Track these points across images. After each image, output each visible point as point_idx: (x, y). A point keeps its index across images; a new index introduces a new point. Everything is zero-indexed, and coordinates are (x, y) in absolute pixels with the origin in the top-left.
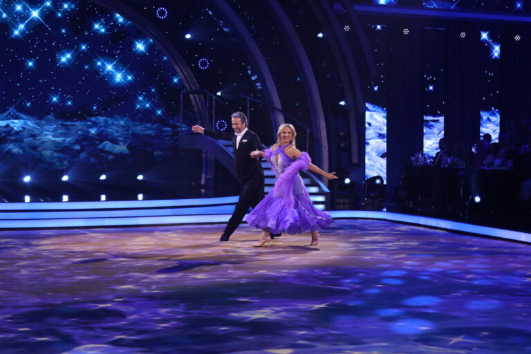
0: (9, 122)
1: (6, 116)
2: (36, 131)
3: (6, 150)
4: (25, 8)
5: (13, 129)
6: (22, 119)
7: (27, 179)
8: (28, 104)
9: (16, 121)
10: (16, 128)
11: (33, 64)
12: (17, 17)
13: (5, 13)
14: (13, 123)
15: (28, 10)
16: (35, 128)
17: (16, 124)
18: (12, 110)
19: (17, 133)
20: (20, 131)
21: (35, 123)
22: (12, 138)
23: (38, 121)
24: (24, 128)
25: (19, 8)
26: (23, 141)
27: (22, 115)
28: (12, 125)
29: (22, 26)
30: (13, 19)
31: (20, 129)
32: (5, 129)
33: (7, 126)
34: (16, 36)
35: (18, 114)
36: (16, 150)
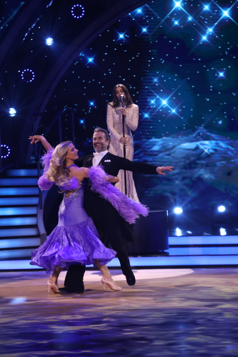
0: (198, 143)
1: (195, 137)
2: (229, 153)
3: (196, 176)
4: (213, 7)
5: (203, 151)
6: (214, 139)
7: (222, 209)
8: (220, 122)
9: (207, 142)
10: (206, 151)
11: (225, 74)
12: (204, 20)
13: (191, 15)
14: (203, 144)
15: (219, 9)
16: (228, 149)
17: (207, 146)
18: (201, 129)
19: (208, 156)
20: (212, 154)
21: (228, 144)
22: (203, 162)
23: (232, 141)
24: (215, 150)
25: (206, 8)
26: (215, 166)
27: (213, 135)
28: (202, 147)
29: (210, 30)
30: (199, 22)
31: (211, 151)
32: (195, 152)
33: (197, 148)
34: (204, 42)
35: (209, 134)
36: (207, 176)
